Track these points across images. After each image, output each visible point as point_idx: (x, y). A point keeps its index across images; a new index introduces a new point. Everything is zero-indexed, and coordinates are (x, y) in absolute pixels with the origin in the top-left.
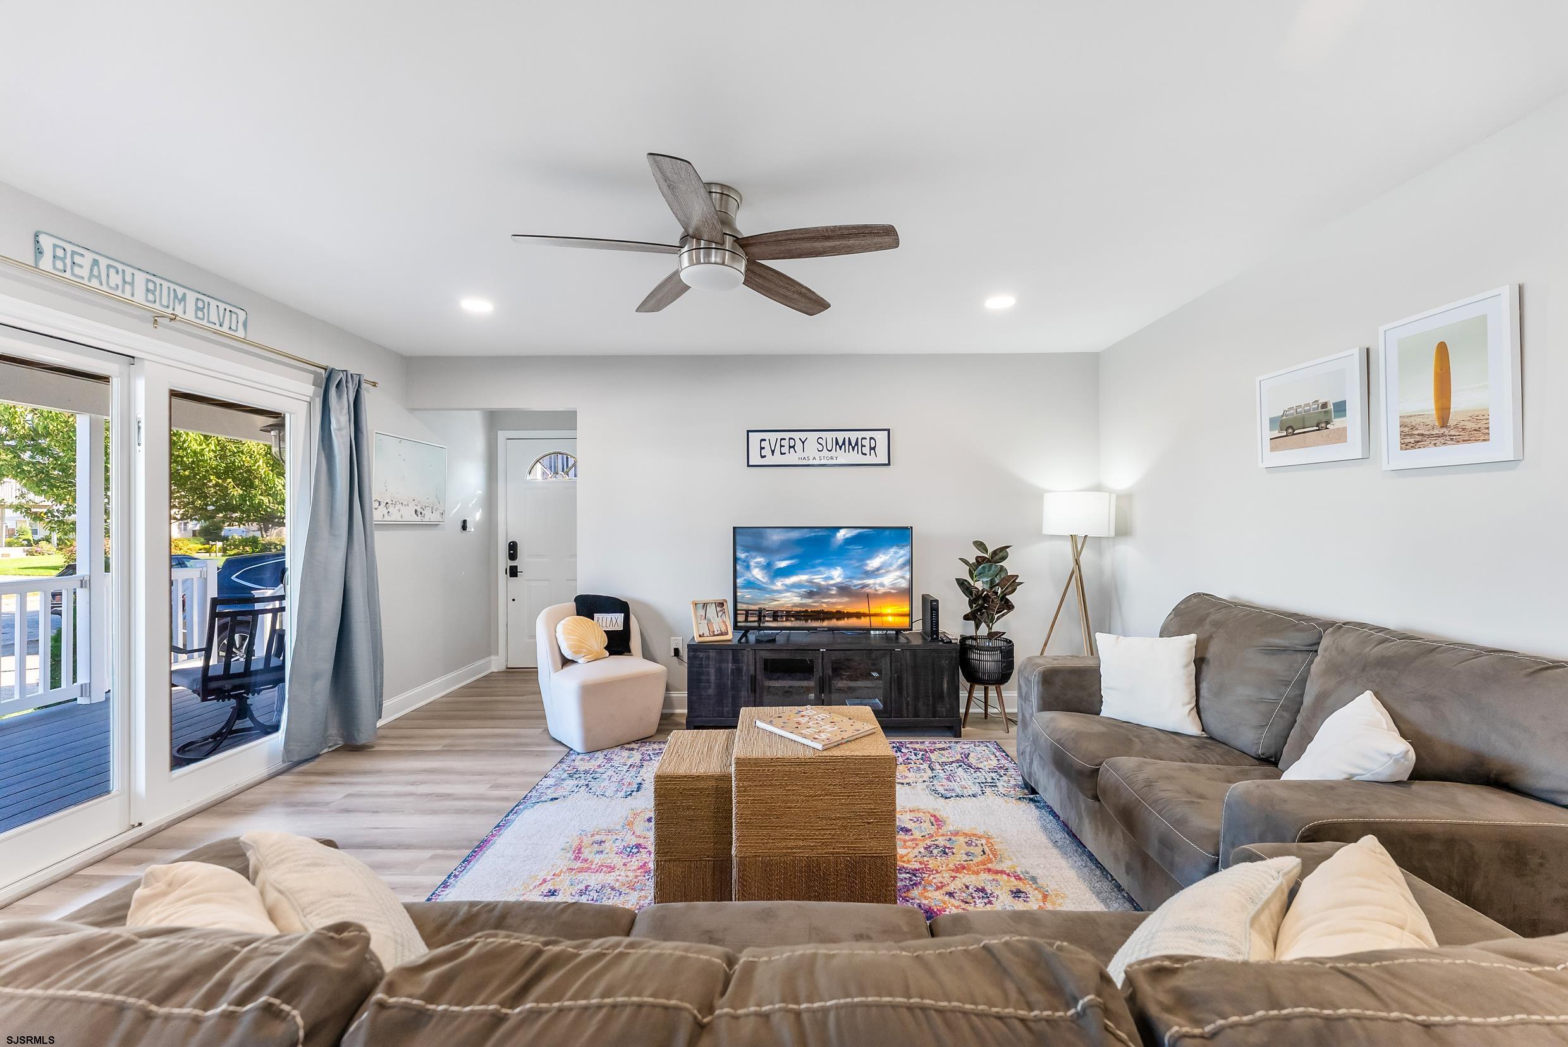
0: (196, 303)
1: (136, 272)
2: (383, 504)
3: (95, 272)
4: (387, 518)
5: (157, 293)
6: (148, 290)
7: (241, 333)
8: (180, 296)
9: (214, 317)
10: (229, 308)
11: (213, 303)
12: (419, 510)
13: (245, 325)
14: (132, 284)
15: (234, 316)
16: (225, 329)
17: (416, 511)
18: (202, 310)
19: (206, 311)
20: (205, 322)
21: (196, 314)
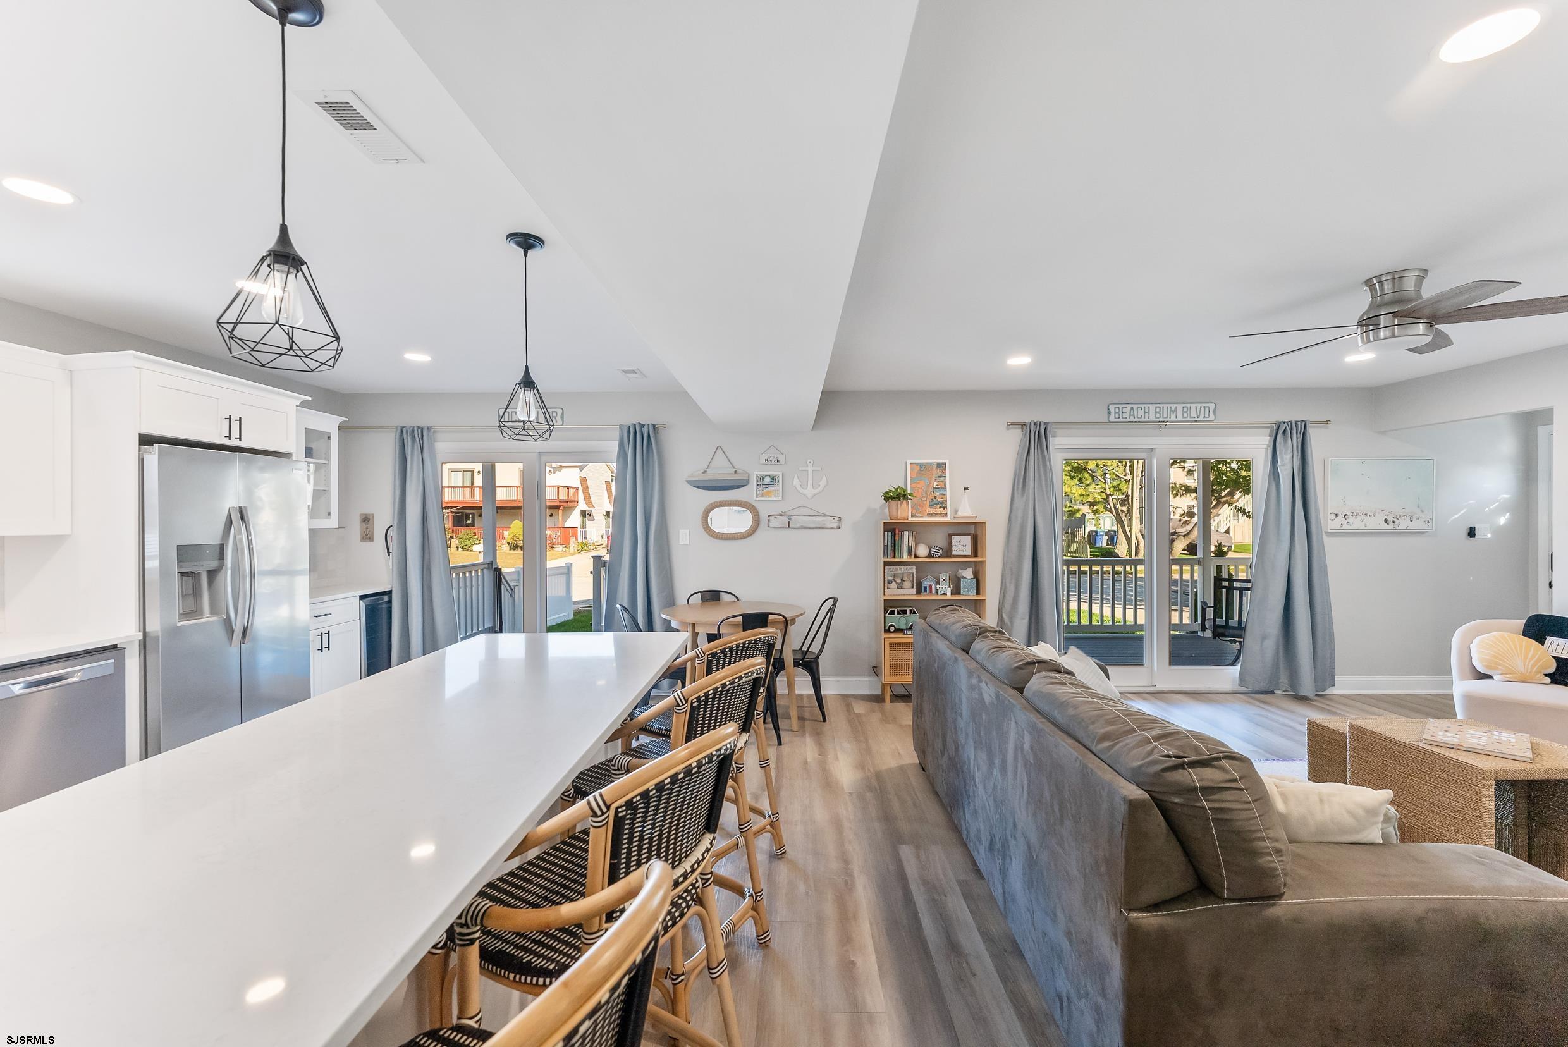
0: (1183, 410)
1: (1150, 405)
2: (1341, 516)
3: (1132, 413)
4: (1345, 526)
5: (1161, 413)
6: (1156, 413)
7: (1212, 418)
8: (1173, 409)
9: (1194, 414)
10: (1203, 405)
11: (1193, 406)
12: (1390, 518)
13: (1214, 412)
14: (1149, 413)
15: (1207, 409)
16: (1201, 418)
17: (1386, 521)
18: (1186, 412)
19: (1189, 412)
20: (1189, 419)
21: (1183, 415)
